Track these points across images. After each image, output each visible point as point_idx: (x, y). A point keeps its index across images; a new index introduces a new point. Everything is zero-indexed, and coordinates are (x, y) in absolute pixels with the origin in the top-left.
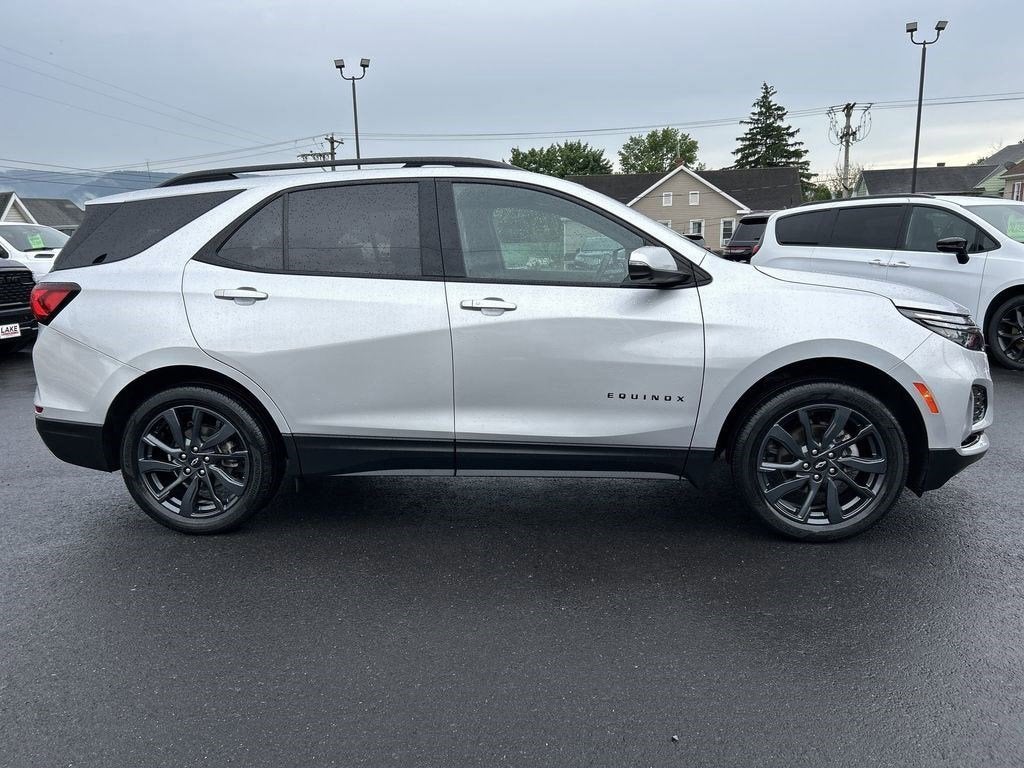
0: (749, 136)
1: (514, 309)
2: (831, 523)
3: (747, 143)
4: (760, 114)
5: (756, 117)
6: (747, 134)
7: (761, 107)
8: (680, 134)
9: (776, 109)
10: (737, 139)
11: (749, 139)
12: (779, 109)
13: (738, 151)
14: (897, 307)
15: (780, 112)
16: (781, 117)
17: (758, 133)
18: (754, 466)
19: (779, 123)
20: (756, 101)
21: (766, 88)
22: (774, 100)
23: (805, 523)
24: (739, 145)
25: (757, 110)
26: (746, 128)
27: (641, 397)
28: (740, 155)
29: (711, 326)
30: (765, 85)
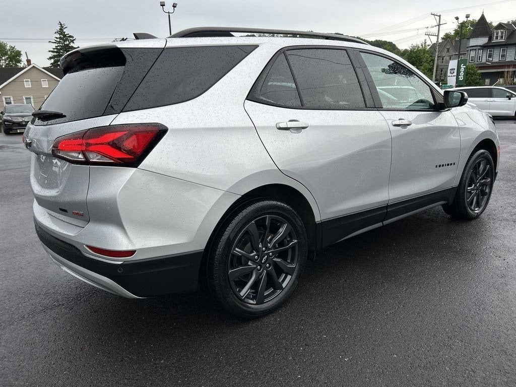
0: (55, 50)
3: (56, 54)
4: (60, 38)
5: (58, 40)
6: (54, 49)
7: (60, 34)
8: (8, 46)
9: (69, 37)
10: (49, 51)
11: (56, 52)
12: (70, 36)
13: (51, 58)
15: (71, 39)
16: (72, 41)
17: (61, 49)
19: (72, 44)
20: (56, 31)
21: (61, 24)
22: (66, 31)
24: (51, 54)
25: (58, 36)
26: (54, 45)
28: (52, 61)
30: (60, 22)
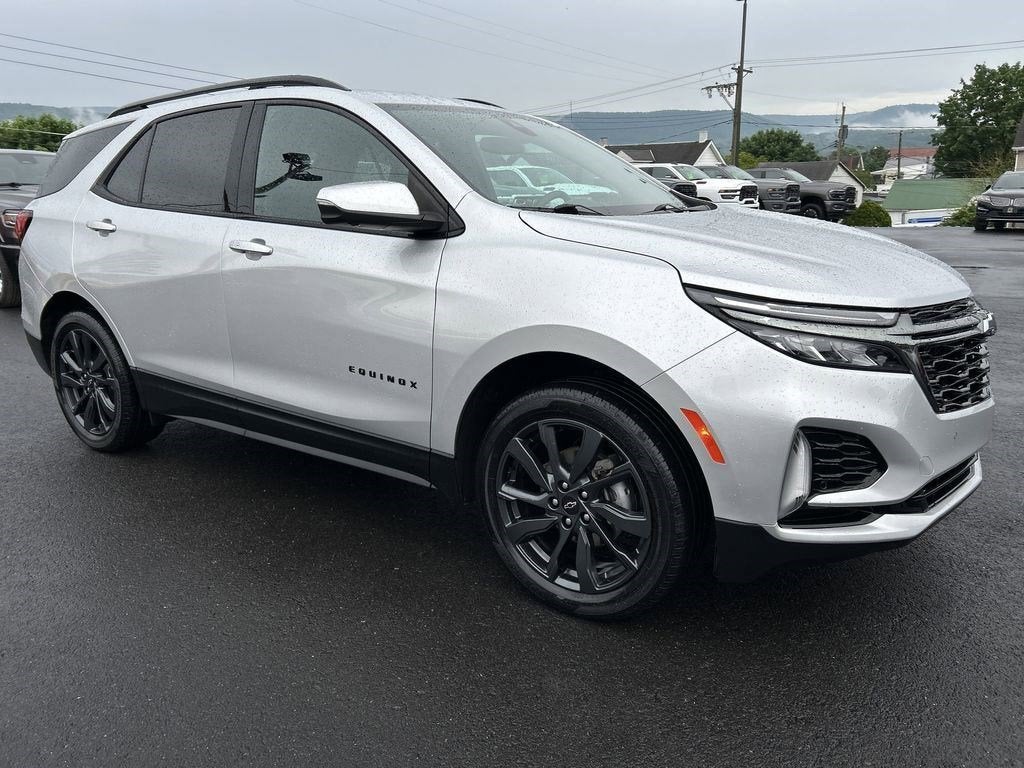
1: (268, 254)
2: (582, 591)
14: (685, 286)
18: (494, 489)
23: (552, 580)
27: (378, 376)
29: (446, 293)
